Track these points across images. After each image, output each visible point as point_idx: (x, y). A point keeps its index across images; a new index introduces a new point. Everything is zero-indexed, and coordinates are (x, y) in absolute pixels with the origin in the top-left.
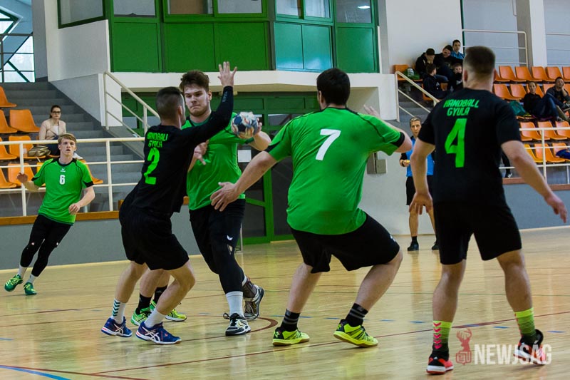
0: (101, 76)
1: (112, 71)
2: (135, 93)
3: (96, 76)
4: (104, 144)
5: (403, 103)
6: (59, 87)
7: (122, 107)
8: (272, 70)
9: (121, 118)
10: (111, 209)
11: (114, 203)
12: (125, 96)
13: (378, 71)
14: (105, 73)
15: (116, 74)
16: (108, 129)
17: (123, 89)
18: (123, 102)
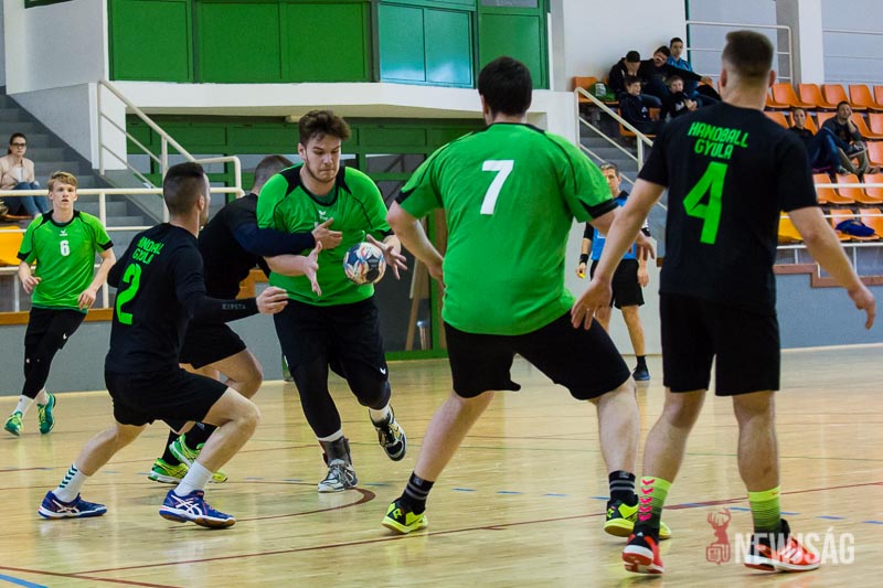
0: (93, 87)
1: (112, 78)
2: (149, 116)
3: (85, 86)
4: (96, 198)
5: (587, 140)
7: (128, 139)
8: (373, 81)
9: (124, 156)
10: (106, 305)
12: (132, 120)
13: (547, 87)
14: (100, 83)
15: (117, 85)
16: (102, 173)
17: (127, 109)
18: (129, 129)
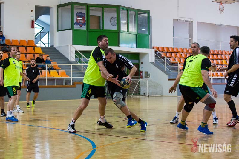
1: (73, 44)
2: (80, 51)
3: (68, 46)
4: (70, 66)
5: (156, 58)
6: (57, 49)
7: (75, 55)
9: (75, 58)
10: (72, 84)
11: (72, 83)
12: (76, 52)
13: (149, 48)
14: (71, 45)
15: (74, 45)
16: (71, 61)
17: (75, 50)
18: (76, 53)
